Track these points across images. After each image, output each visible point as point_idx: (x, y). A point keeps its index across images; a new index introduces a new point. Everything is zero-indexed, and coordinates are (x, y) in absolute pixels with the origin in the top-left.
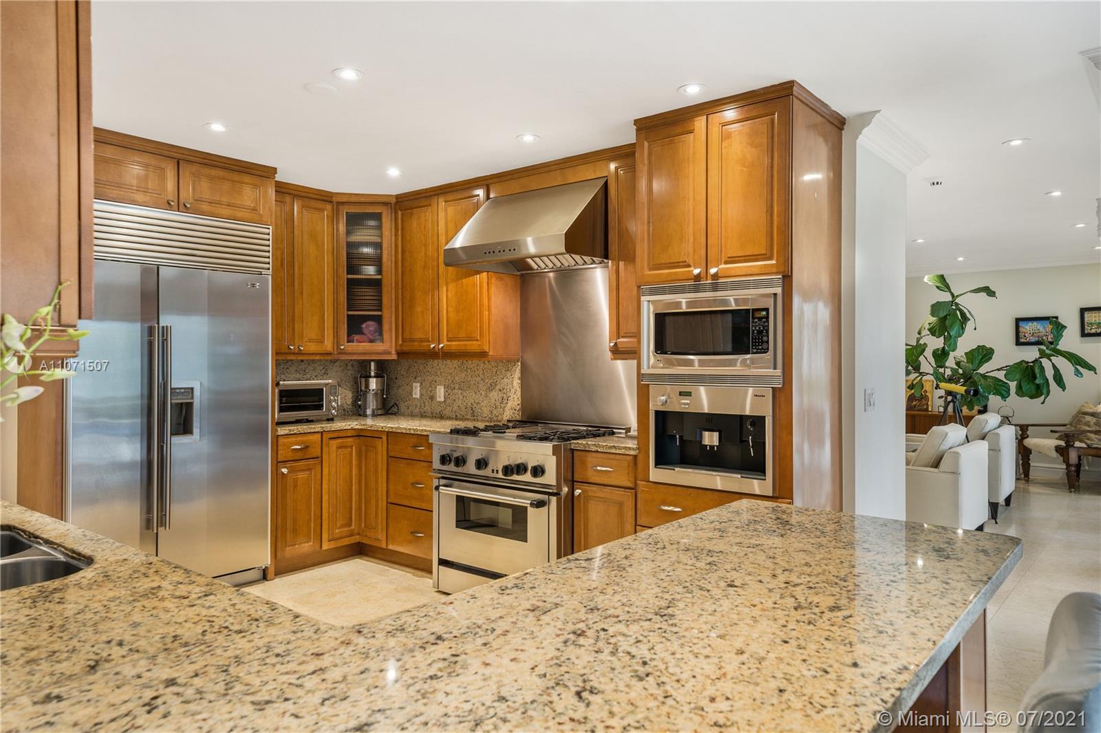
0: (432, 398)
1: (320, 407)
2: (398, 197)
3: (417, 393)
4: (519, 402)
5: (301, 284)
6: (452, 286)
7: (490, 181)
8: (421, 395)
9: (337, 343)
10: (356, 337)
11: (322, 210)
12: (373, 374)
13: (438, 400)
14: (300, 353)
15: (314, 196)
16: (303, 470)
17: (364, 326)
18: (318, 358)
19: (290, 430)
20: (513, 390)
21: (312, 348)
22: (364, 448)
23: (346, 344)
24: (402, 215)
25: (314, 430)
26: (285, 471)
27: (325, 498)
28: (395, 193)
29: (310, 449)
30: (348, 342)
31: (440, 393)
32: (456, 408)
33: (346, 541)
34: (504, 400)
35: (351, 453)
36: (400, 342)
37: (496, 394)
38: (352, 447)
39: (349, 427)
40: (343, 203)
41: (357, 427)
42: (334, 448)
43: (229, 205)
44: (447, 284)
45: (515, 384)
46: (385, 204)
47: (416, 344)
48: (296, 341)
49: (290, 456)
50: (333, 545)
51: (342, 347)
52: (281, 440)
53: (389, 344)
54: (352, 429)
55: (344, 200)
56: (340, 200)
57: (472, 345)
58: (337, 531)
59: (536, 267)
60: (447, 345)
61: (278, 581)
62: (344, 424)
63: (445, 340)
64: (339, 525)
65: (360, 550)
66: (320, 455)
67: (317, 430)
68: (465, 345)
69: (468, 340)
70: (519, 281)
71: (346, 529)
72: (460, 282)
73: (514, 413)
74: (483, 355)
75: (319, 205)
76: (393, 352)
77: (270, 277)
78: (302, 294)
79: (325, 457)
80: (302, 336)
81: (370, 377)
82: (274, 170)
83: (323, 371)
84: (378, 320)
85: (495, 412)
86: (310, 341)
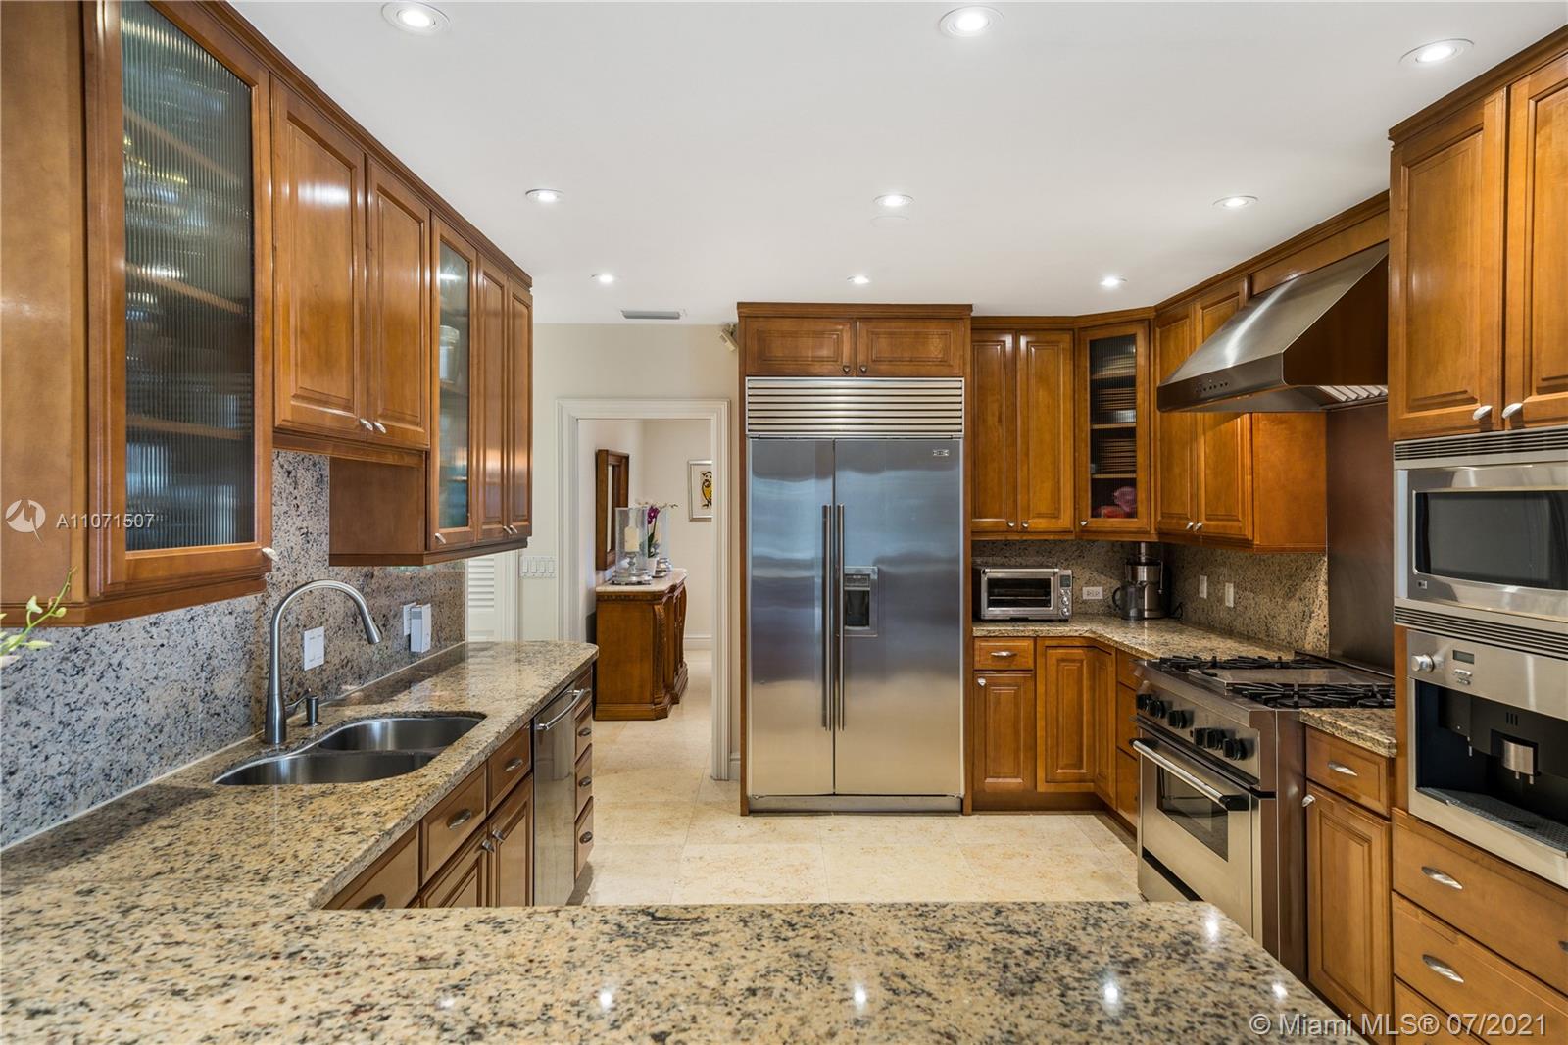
0: (1221, 600)
1: (1046, 603)
2: (1156, 306)
3: (1204, 592)
4: (1326, 623)
5: (1027, 444)
6: (1210, 434)
7: (1251, 270)
8: (1209, 594)
9: (1077, 518)
10: (1105, 510)
11: (1058, 342)
12: (1143, 559)
13: (1227, 604)
14: (1025, 531)
15: (1046, 327)
16: (1009, 685)
17: (1116, 494)
18: (1051, 537)
19: (989, 631)
20: (1317, 602)
21: (1039, 524)
22: (1097, 664)
23: (1090, 519)
24: (1161, 333)
25: (1023, 634)
26: (982, 682)
27: (1040, 724)
28: (1153, 304)
29: (1018, 658)
30: (1092, 516)
31: (1230, 594)
32: (1247, 620)
33: (1073, 788)
34: (1307, 616)
35: (1080, 669)
36: (1159, 518)
37: (1296, 604)
38: (1081, 661)
39: (1077, 634)
40: (1085, 329)
41: (1087, 635)
42: (1054, 660)
43: (911, 361)
44: (1205, 434)
45: (1320, 592)
46: (1140, 321)
47: (1174, 521)
48: (1019, 517)
49: (989, 663)
50: (1052, 788)
51: (1084, 523)
52: (978, 644)
53: (1145, 520)
54: (1080, 637)
55: (1089, 324)
56: (1082, 325)
57: (1231, 527)
58: (1060, 771)
59: (1343, 398)
60: (1207, 526)
61: (974, 817)
62: (1067, 629)
63: (1204, 517)
64: (1062, 763)
65: (1092, 803)
66: (1032, 667)
67: (1027, 634)
68: (1224, 527)
69: (1228, 520)
70: (1322, 422)
71: (1072, 771)
72: (1218, 429)
73: (1319, 640)
74: (1245, 544)
75: (1053, 337)
76: (1153, 532)
77: (961, 441)
78: (1027, 455)
79: (1040, 672)
80: (1028, 509)
81: (1140, 564)
82: (970, 307)
83: (1077, 553)
84: (1132, 483)
85: (1294, 634)
86: (1039, 515)
